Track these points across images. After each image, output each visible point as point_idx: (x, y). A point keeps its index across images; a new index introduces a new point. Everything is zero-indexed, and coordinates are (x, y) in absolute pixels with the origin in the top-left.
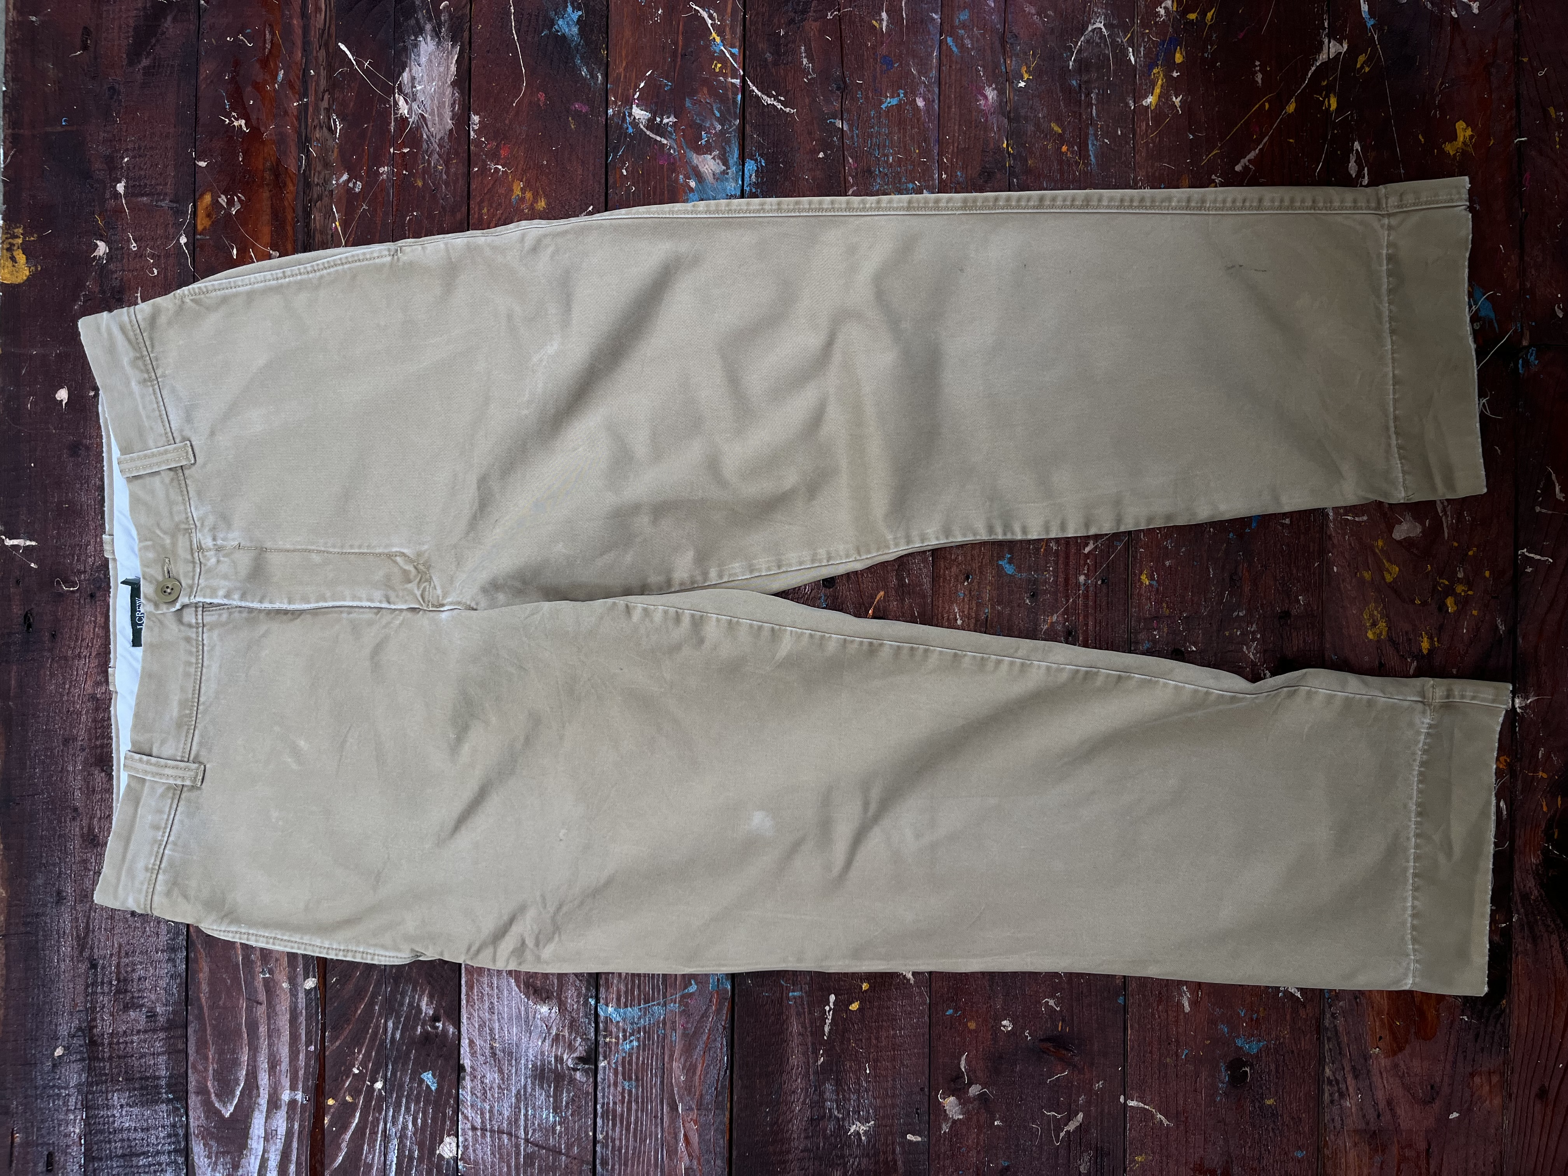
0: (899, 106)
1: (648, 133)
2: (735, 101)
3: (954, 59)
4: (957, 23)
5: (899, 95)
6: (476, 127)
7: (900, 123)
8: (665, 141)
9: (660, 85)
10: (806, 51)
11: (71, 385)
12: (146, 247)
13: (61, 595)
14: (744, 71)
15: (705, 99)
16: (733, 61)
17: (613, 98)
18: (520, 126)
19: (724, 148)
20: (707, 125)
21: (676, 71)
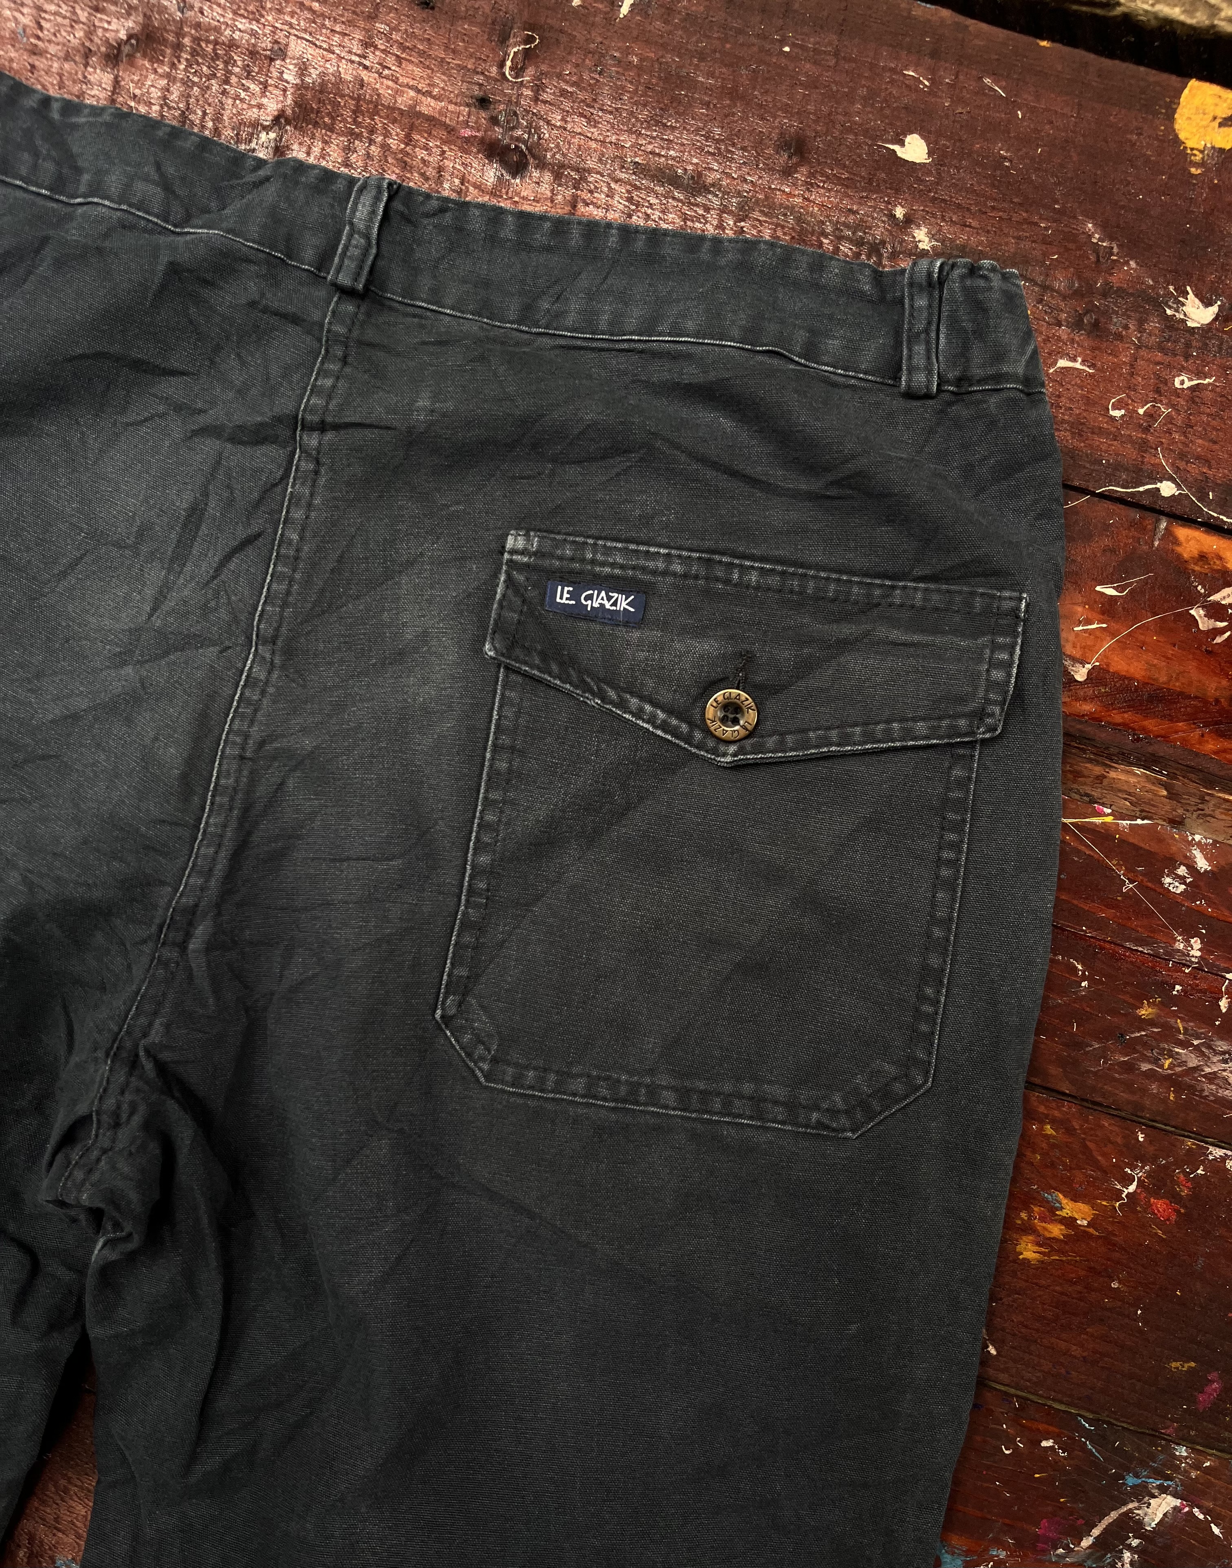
6: (1229, 1164)
8: (1086, 1542)
11: (929, 173)
12: (1173, 406)
13: (504, 40)
17: (1208, 1464)
18: (1207, 1256)
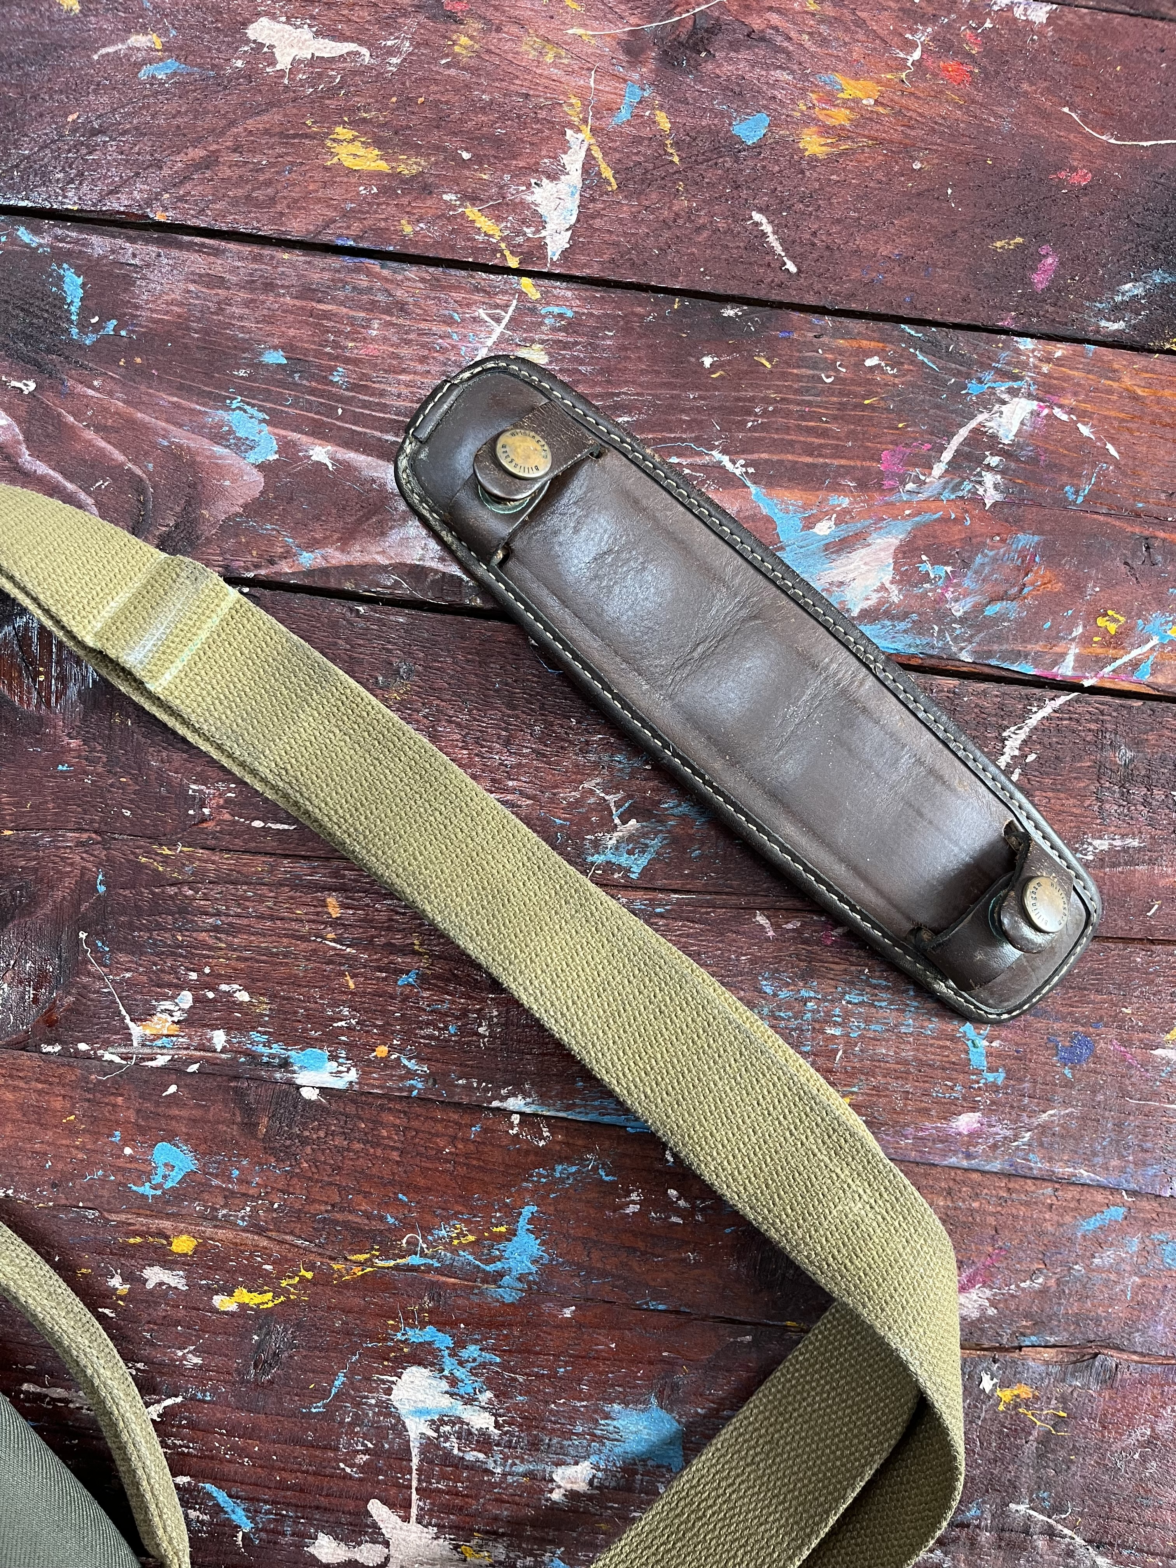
0: (964, 1067)
1: (963, 433)
2: (1018, 656)
3: (1068, 1219)
4: (1157, 1236)
5: (991, 1070)
6: (1018, 12)
7: (921, 1063)
8: (939, 469)
9: (1080, 476)
10: (1126, 850)
14: (1094, 690)
15: (1032, 584)
16: (1119, 662)
17: (1058, 354)
18: (1013, 116)
19: (906, 615)
20: (967, 582)
21: (1109, 520)
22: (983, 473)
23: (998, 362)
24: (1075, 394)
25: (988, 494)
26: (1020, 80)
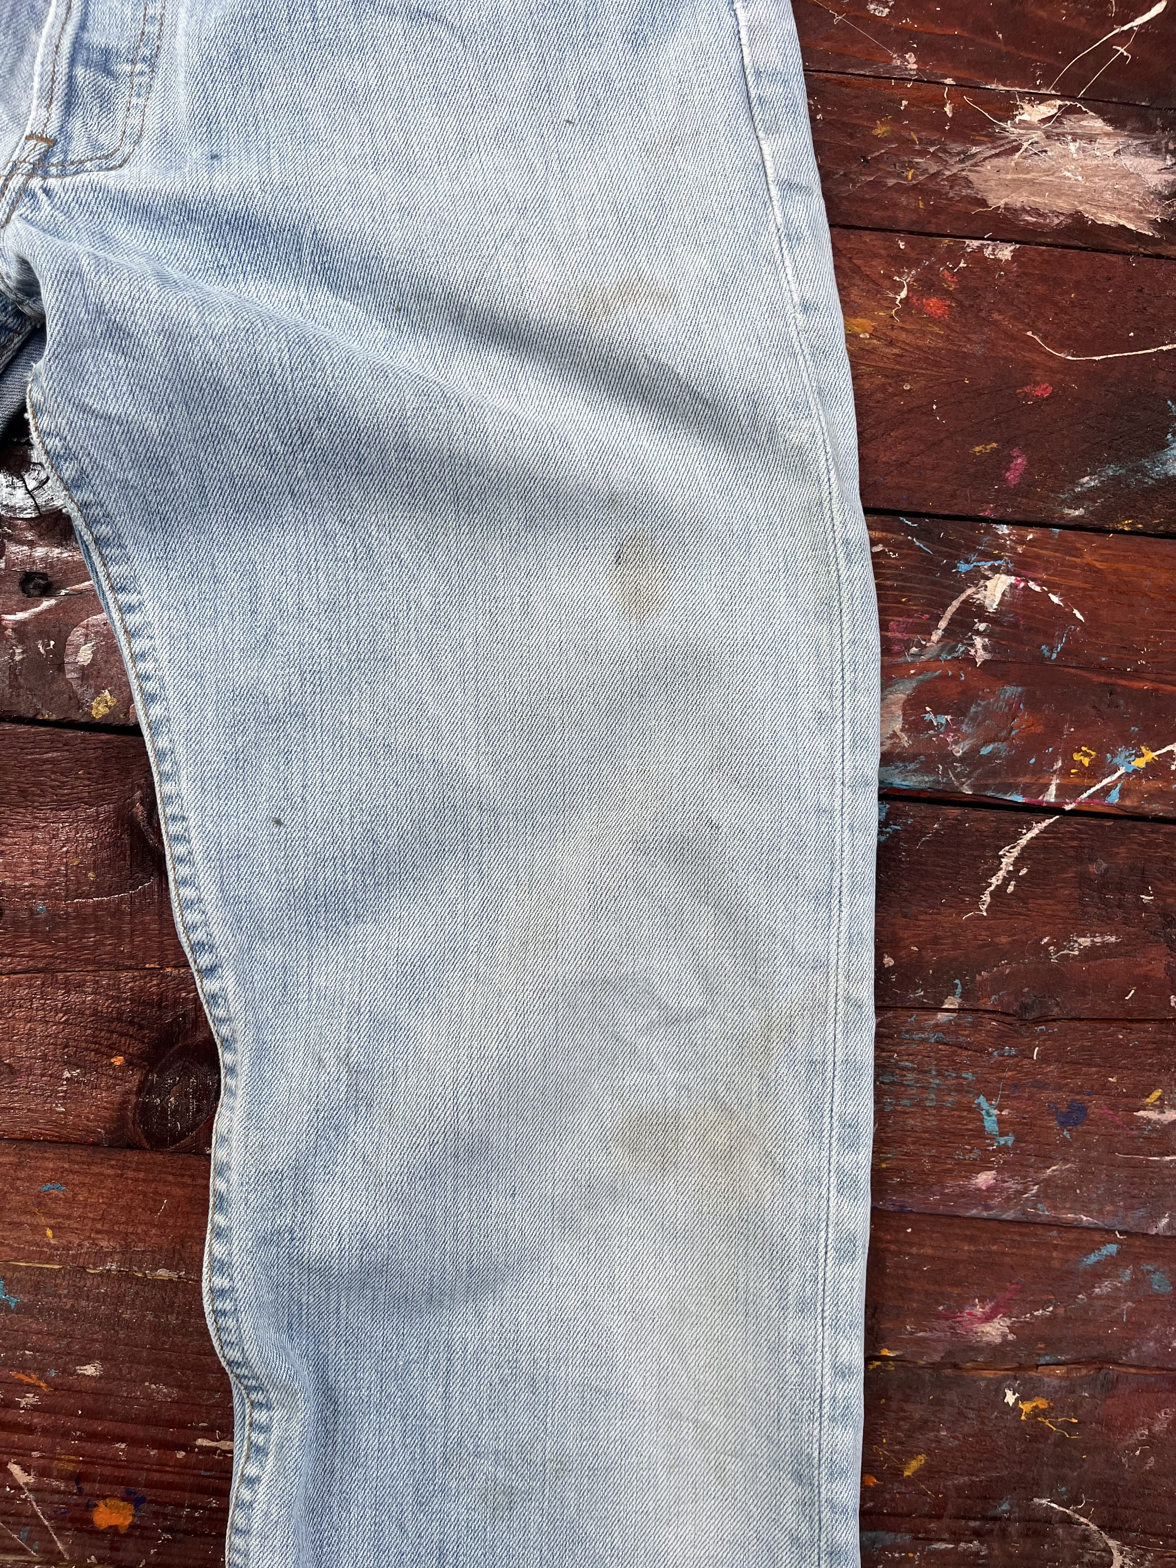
0: (980, 1133)
1: (956, 604)
2: (1011, 788)
3: (1072, 1256)
4: (1146, 1268)
5: (1002, 1134)
6: (987, 252)
7: (944, 1132)
9: (1053, 637)
10: (1105, 945)
14: (1072, 812)
15: (1019, 727)
16: (1093, 790)
17: (1030, 537)
18: (986, 342)
19: (914, 757)
20: (964, 728)
21: (1079, 672)
22: (974, 637)
23: (981, 545)
24: (1046, 569)
25: (979, 654)
26: (990, 312)
